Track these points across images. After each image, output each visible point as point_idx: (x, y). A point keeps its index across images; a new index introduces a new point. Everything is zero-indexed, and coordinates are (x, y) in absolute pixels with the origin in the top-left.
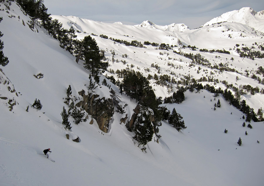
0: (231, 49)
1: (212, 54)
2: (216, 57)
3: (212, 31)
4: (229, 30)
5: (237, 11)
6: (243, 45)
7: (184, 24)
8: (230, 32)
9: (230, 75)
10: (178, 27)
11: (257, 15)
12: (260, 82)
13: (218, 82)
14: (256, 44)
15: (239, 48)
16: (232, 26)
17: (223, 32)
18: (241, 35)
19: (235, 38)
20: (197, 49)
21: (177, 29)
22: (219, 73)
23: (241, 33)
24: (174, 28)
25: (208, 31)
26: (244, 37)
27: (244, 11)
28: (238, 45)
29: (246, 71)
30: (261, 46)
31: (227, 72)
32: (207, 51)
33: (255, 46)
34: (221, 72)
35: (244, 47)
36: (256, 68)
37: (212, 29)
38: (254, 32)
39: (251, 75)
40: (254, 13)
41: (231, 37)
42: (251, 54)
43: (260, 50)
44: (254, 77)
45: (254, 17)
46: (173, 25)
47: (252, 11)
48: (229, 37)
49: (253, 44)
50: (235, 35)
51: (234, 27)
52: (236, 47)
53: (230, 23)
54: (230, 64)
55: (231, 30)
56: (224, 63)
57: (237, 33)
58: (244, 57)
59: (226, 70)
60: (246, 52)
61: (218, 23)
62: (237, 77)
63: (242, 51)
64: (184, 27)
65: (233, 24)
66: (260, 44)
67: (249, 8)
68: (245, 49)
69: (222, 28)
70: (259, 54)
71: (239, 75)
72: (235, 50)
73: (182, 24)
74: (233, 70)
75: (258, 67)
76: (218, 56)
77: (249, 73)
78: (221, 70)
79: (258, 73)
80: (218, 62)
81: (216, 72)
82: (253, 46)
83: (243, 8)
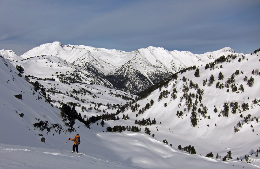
0: (53, 75)
1: (45, 81)
2: (48, 84)
3: (39, 62)
4: (50, 62)
5: (51, 43)
6: (60, 72)
7: (12, 51)
8: (51, 63)
9: (59, 95)
10: (7, 52)
11: (65, 48)
12: (75, 99)
13: (55, 102)
14: (68, 72)
15: (58, 74)
16: (52, 58)
17: (47, 63)
18: (58, 66)
19: (55, 68)
20: (35, 78)
21: (6, 54)
22: (53, 95)
23: (58, 64)
24: (3, 53)
25: (36, 62)
26: (60, 67)
27: (56, 44)
28: (57, 73)
29: (67, 92)
30: (72, 73)
31: (57, 94)
32: (42, 79)
33: (68, 73)
34: (54, 94)
35: (61, 74)
36: (72, 90)
37: (38, 60)
38: (65, 63)
39: (70, 94)
40: (62, 46)
41: (52, 67)
42: (66, 79)
43: (71, 76)
44: (72, 96)
45: (62, 49)
46: (3, 50)
47: (61, 44)
48: (51, 66)
49: (67, 72)
50: (55, 65)
51: (52, 59)
52: (56, 73)
53: (50, 56)
54: (57, 88)
55: (51, 62)
56: (53, 87)
57: (55, 64)
58: (65, 83)
59: (56, 93)
60: (63, 77)
61: (42, 56)
62: (63, 97)
63: (60, 77)
64: (11, 53)
65: (52, 57)
66: (71, 72)
67: (59, 42)
68: (62, 75)
69: (46, 60)
70: (71, 78)
71: (64, 95)
72: (55, 76)
73: (10, 50)
74: (59, 92)
75: (73, 89)
76: (49, 82)
77: (68, 93)
78: (54, 93)
79: (73, 93)
80: (50, 87)
81: (51, 94)
82: (66, 73)
83: (55, 42)
